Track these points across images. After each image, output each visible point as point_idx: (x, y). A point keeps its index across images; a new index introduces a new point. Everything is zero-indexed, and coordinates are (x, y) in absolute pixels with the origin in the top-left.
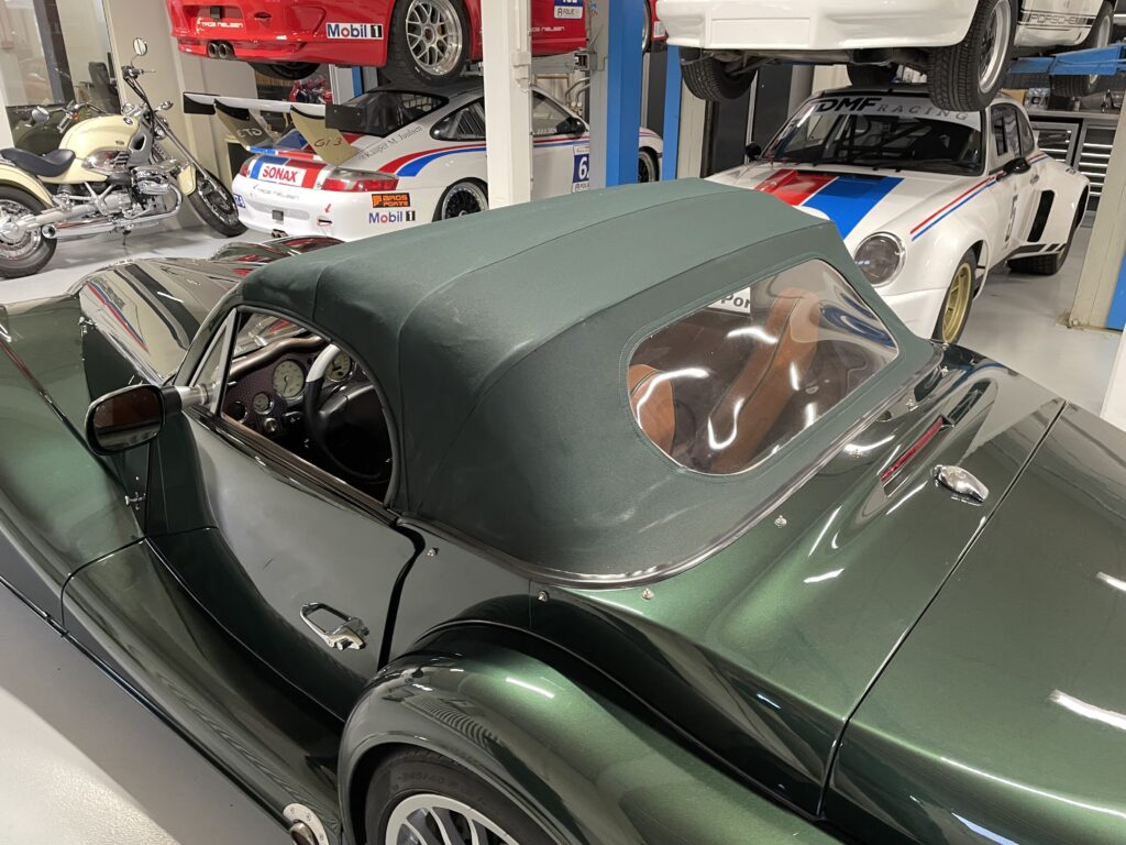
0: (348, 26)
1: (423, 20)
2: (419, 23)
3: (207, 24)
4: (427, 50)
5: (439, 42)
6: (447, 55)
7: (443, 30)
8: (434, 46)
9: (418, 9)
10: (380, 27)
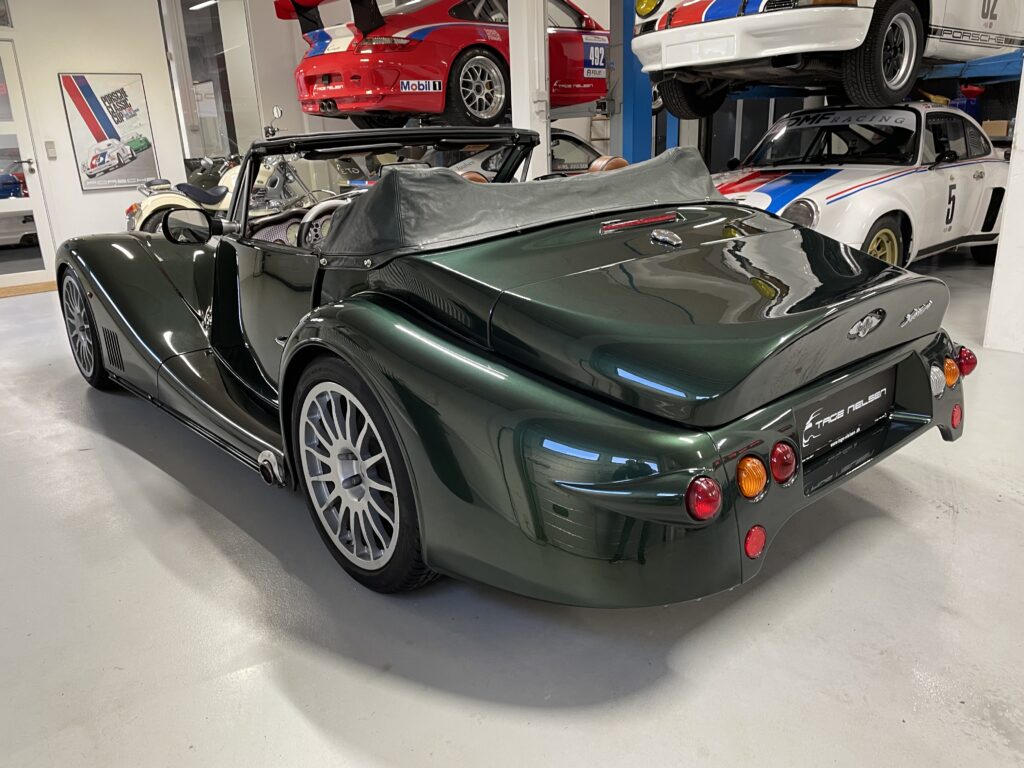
0: (416, 82)
1: (474, 77)
2: (471, 80)
3: (320, 89)
4: (477, 100)
5: (487, 95)
6: (493, 104)
7: (490, 86)
8: (483, 97)
9: (471, 70)
10: (440, 83)
